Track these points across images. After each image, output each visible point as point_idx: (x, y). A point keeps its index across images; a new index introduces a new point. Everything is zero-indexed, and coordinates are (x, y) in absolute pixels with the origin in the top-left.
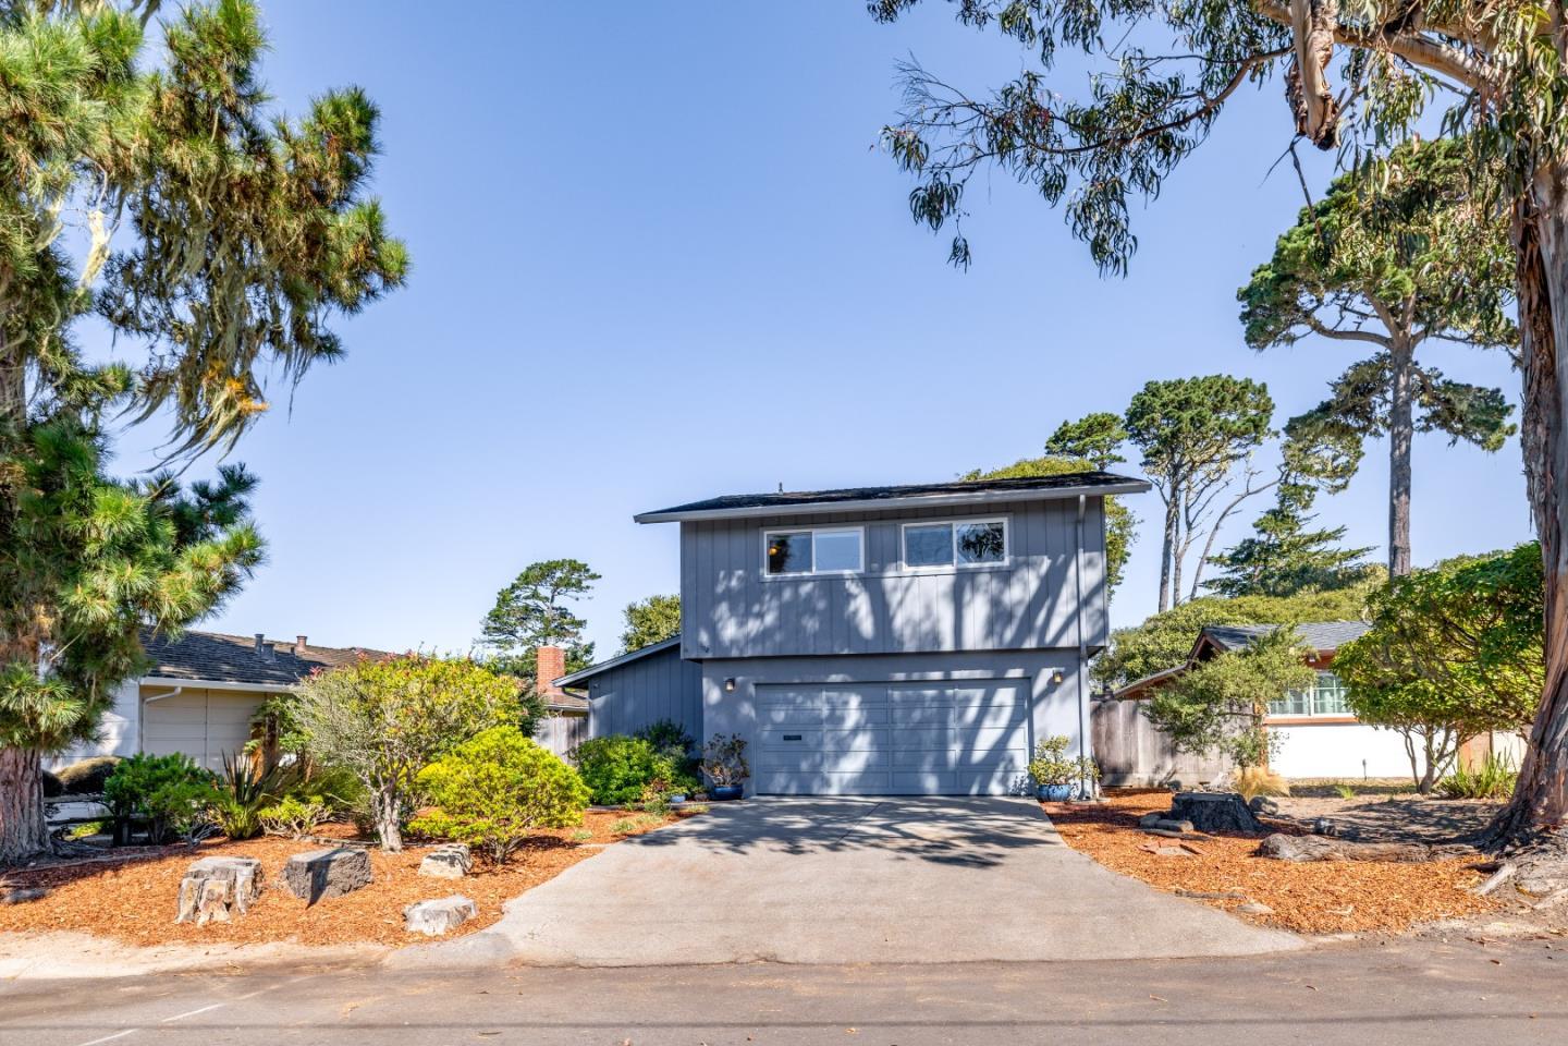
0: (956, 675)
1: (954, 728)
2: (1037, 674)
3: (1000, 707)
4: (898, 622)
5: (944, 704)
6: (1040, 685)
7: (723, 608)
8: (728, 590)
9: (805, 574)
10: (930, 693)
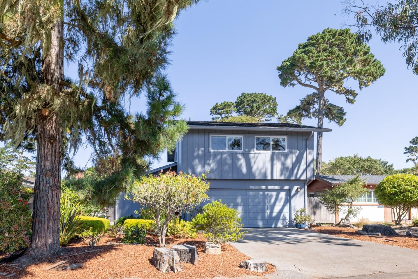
1: (268, 205)
2: (293, 188)
3: (281, 198)
4: (254, 169)
5: (265, 197)
6: (293, 192)
7: (197, 161)
8: (198, 154)
9: (224, 151)
10: (261, 193)
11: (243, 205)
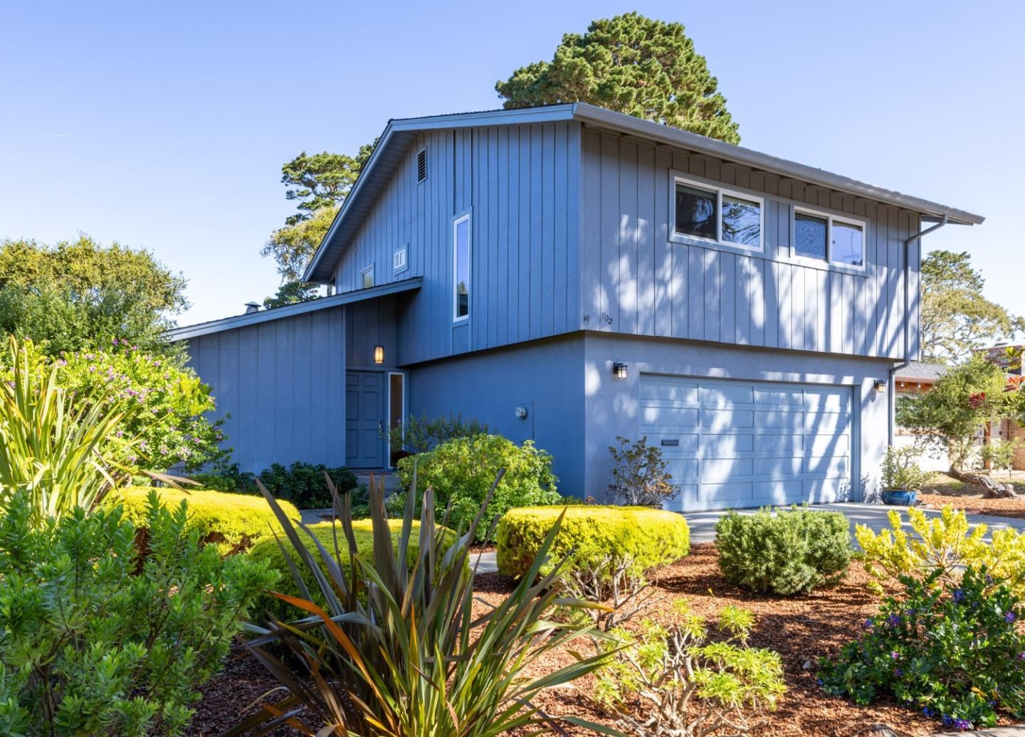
1: (798, 433)
4: (784, 314)
6: (864, 392)
8: (631, 241)
10: (784, 395)
11: (737, 435)
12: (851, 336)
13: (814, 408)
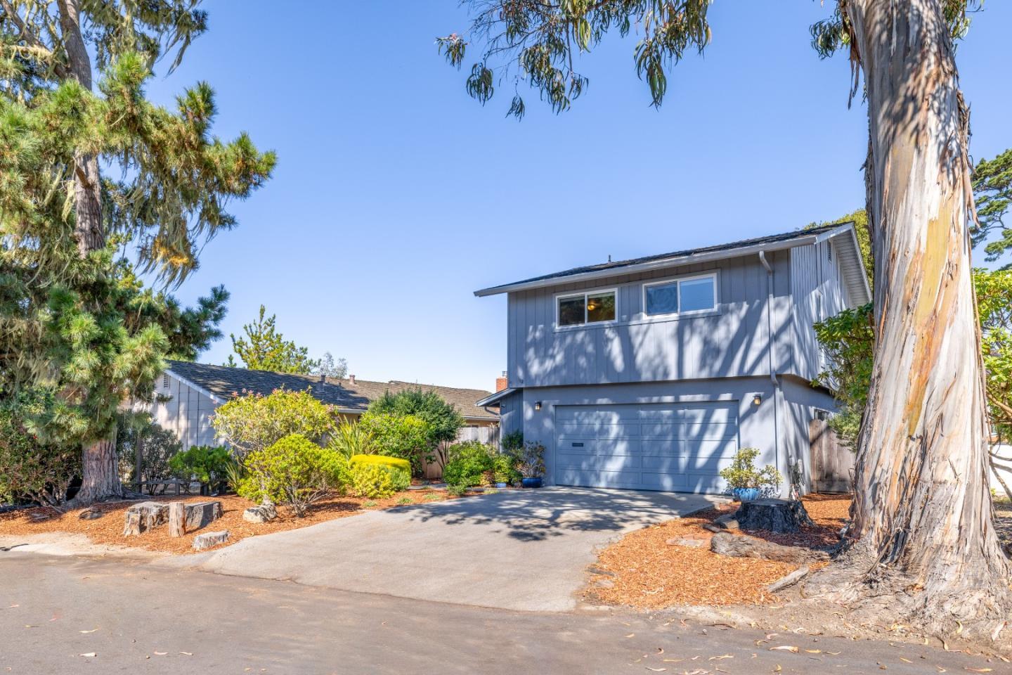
0: (684, 398)
1: (683, 440)
2: (742, 397)
3: (717, 423)
4: (640, 358)
5: (677, 420)
6: (745, 406)
7: (531, 352)
8: (534, 338)
9: (581, 325)
10: (667, 412)
11: (629, 441)
12: (703, 363)
13: (699, 420)
